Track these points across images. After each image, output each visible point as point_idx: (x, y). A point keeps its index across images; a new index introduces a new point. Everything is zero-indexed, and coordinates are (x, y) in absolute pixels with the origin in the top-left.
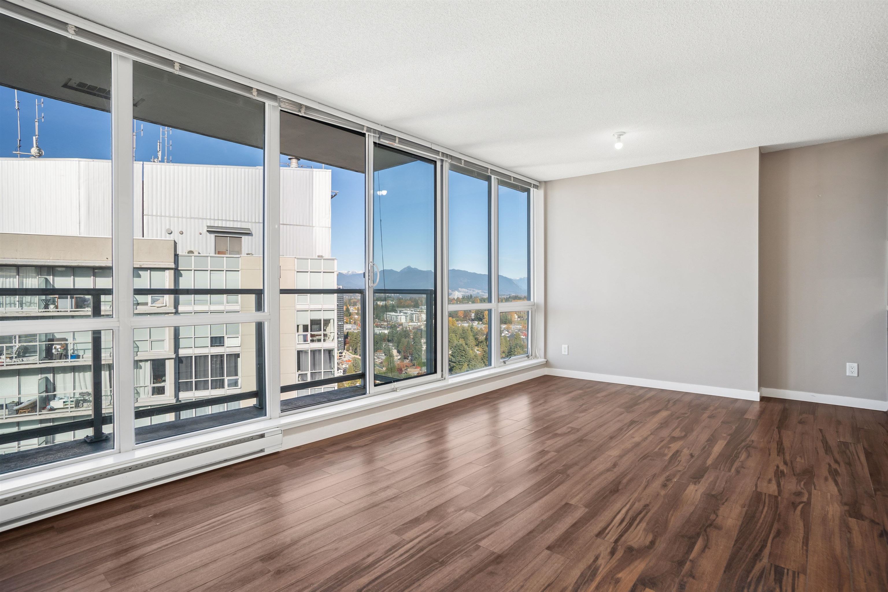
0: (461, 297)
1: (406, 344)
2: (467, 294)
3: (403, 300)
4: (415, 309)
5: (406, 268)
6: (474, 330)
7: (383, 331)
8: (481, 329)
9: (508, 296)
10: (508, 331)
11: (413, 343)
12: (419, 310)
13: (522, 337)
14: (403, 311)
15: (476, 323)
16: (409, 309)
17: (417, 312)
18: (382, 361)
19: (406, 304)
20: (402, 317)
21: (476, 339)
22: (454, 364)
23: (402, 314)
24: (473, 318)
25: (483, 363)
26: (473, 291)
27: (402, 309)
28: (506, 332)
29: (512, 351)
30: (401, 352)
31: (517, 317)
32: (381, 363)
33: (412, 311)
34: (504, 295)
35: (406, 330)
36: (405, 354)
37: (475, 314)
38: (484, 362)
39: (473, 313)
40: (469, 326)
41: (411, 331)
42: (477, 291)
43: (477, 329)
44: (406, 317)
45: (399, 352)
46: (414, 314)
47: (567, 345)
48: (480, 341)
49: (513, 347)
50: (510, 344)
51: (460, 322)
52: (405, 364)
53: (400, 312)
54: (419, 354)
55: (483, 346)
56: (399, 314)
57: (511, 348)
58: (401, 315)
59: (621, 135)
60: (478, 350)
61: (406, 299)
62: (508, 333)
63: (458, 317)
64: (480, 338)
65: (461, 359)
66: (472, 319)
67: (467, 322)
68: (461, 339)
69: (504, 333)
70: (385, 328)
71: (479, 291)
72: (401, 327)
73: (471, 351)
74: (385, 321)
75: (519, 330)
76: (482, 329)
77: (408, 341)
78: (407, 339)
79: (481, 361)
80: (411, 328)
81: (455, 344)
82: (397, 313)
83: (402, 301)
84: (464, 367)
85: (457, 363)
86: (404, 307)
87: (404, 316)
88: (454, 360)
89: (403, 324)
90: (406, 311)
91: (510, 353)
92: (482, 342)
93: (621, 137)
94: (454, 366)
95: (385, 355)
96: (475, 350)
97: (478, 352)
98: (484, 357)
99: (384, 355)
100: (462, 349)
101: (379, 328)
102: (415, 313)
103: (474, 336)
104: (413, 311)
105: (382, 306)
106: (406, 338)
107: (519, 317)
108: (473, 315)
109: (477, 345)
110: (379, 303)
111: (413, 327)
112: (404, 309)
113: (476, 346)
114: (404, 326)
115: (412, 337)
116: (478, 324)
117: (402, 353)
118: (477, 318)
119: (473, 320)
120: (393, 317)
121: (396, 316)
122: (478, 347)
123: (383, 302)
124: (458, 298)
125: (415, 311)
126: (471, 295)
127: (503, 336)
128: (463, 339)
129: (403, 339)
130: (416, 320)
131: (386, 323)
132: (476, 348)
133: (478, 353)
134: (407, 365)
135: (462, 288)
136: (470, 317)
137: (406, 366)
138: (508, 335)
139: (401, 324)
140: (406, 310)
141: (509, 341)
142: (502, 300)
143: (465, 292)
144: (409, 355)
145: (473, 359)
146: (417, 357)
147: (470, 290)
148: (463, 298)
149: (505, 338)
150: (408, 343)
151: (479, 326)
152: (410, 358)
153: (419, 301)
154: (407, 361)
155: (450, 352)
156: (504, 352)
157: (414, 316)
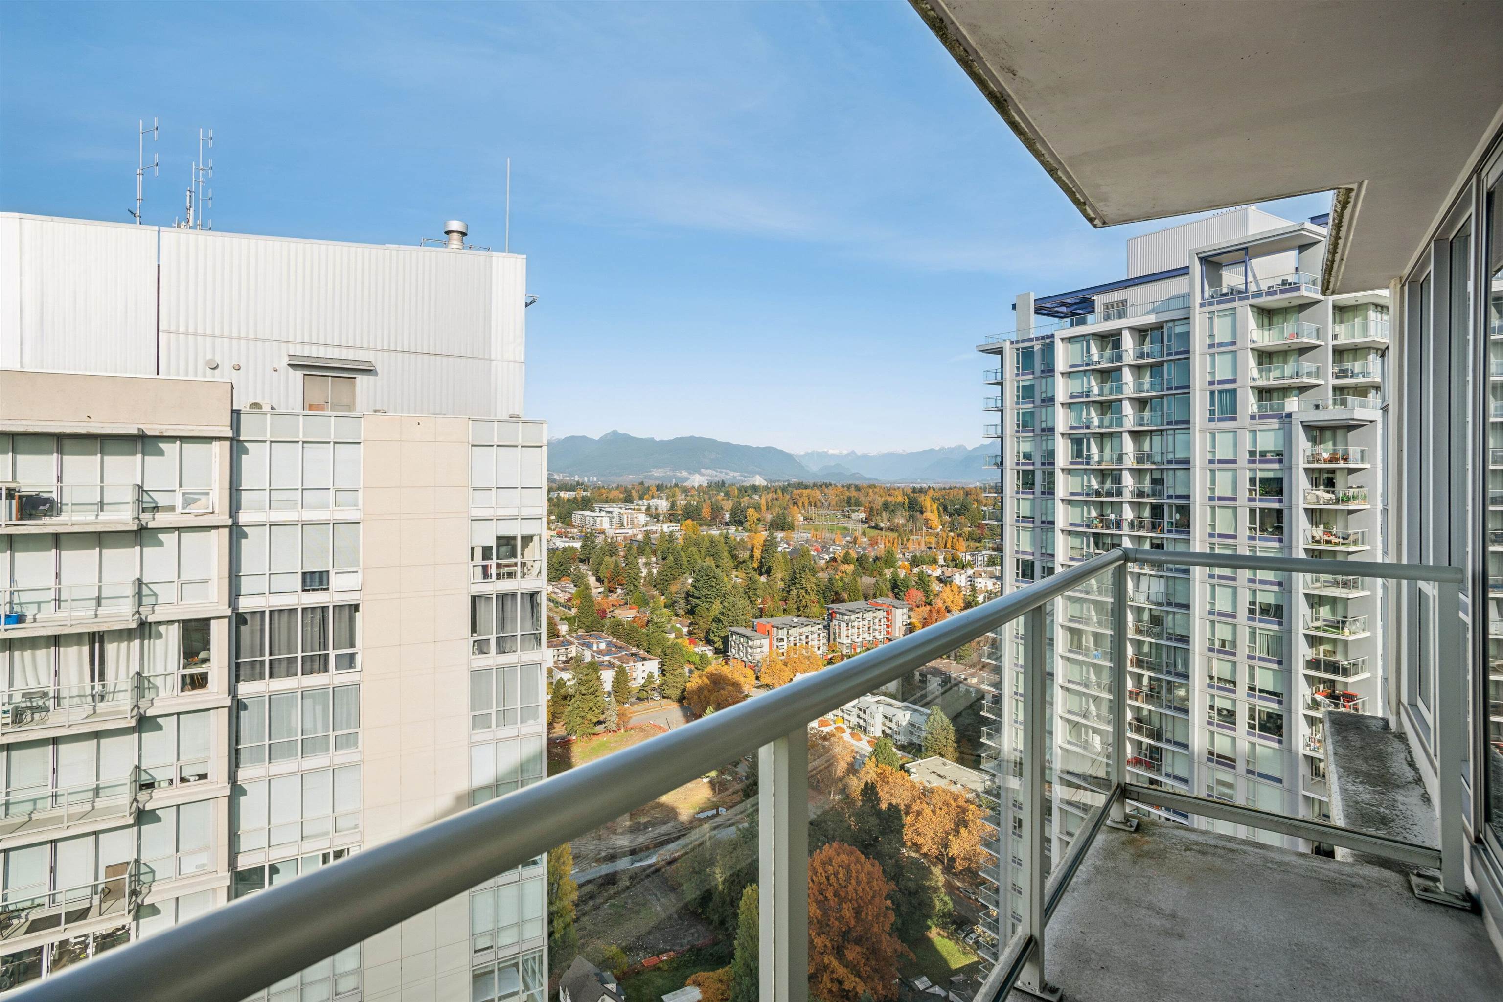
0: (705, 484)
1: (612, 566)
2: (716, 479)
3: (606, 489)
4: (626, 506)
5: (609, 433)
6: (730, 542)
7: (571, 544)
8: (742, 540)
9: (786, 483)
10: (788, 544)
11: (624, 565)
12: (633, 508)
13: (812, 553)
14: (605, 508)
15: (732, 530)
16: (615, 506)
17: (630, 511)
18: (569, 596)
19: (611, 496)
20: (604, 519)
21: (734, 557)
22: (698, 601)
23: (603, 513)
24: (727, 520)
26: (726, 474)
27: (604, 506)
28: (785, 545)
29: (796, 578)
30: (603, 580)
31: (802, 518)
32: (569, 600)
33: (621, 508)
34: (778, 481)
35: (611, 542)
36: (609, 585)
37: (731, 514)
38: (749, 598)
39: (727, 511)
40: (720, 535)
41: (620, 544)
42: (732, 474)
43: (735, 540)
44: (611, 518)
45: (599, 580)
46: (626, 514)
48: (741, 560)
49: (798, 571)
50: (793, 565)
51: (704, 527)
52: (610, 602)
53: (600, 510)
54: (636, 583)
55: (745, 570)
56: (598, 514)
57: (794, 573)
58: (602, 515)
60: (737, 577)
61: (610, 487)
62: (787, 546)
63: (701, 519)
64: (741, 556)
65: (709, 593)
66: (726, 522)
67: (718, 528)
68: (708, 558)
69: (781, 547)
70: (574, 538)
71: (736, 474)
72: (602, 537)
73: (726, 579)
74: (574, 527)
75: (807, 541)
76: (744, 540)
77: (616, 561)
78: (614, 558)
79: (744, 596)
80: (619, 538)
81: (698, 567)
82: (594, 511)
83: (603, 491)
84: (714, 606)
85: (703, 599)
86: (607, 502)
87: (608, 517)
88: (696, 593)
89: (606, 532)
90: (611, 510)
91: (793, 580)
92: (744, 562)
94: (697, 605)
95: (575, 586)
96: (734, 576)
98: (748, 589)
99: (572, 585)
100: (712, 575)
101: (564, 539)
102: (626, 511)
103: (730, 552)
104: (624, 509)
105: (568, 500)
106: (612, 556)
107: (806, 519)
108: (727, 515)
109: (736, 568)
110: (562, 494)
111: (624, 537)
112: (607, 506)
113: (733, 569)
114: (607, 535)
115: (622, 554)
116: (737, 530)
117: (606, 581)
118: (735, 521)
119: (727, 524)
120: (588, 518)
121: (593, 518)
122: (737, 571)
123: (569, 493)
124: (700, 486)
125: (626, 509)
126: (723, 481)
127: (779, 552)
128: (712, 558)
129: (607, 558)
130: (628, 525)
131: (576, 530)
132: (735, 573)
133: (737, 581)
134: (615, 603)
135: (707, 469)
136: (723, 518)
137: (613, 605)
138: (788, 551)
139: (603, 533)
140: (610, 507)
141: (791, 560)
142: (776, 490)
143: (711, 476)
144: (616, 586)
145: (731, 592)
146: (631, 589)
147: (721, 472)
148: (710, 486)
149: (784, 554)
150: (616, 564)
151: (738, 534)
152: (619, 591)
153: (633, 491)
154: (614, 596)
155: (690, 581)
156: (782, 580)
157: (625, 516)
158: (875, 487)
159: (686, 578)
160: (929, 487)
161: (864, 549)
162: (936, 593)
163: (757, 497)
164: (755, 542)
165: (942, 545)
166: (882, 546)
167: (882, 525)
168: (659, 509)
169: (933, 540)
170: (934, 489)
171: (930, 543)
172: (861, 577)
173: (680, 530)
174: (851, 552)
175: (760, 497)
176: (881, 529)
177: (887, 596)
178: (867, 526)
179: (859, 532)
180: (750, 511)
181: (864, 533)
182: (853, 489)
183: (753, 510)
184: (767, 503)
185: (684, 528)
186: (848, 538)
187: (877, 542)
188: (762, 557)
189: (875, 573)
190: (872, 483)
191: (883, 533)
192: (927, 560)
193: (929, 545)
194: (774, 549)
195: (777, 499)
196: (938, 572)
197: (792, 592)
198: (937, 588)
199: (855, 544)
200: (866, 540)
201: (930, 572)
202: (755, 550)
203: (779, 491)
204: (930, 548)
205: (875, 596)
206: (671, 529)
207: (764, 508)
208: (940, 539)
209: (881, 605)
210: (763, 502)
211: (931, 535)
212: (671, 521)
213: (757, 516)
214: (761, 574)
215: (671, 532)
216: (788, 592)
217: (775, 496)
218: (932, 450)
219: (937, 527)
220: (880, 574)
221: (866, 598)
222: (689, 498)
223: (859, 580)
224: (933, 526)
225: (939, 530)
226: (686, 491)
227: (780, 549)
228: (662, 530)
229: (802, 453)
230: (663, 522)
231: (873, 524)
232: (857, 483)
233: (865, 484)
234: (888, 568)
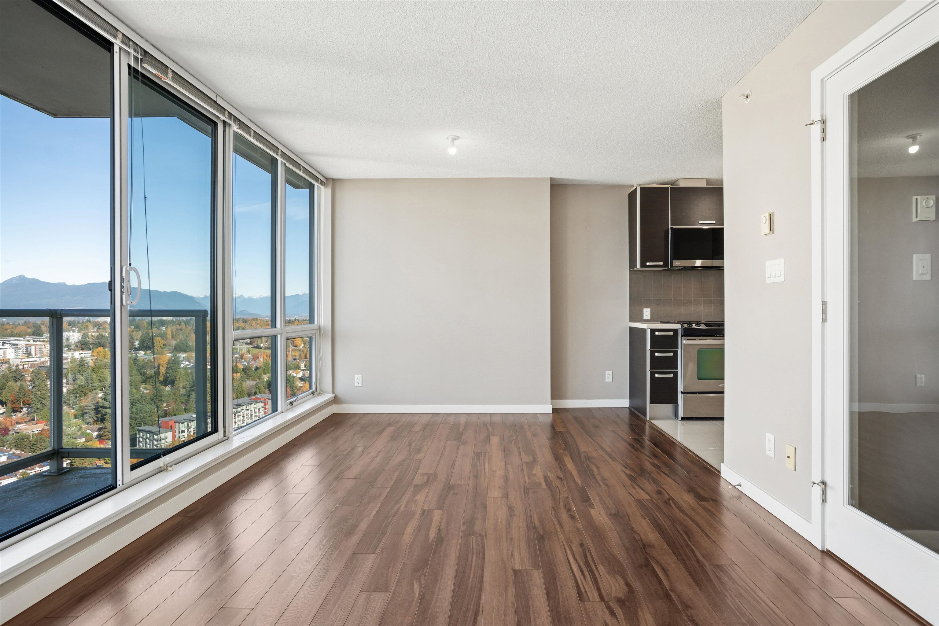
1: (17, 390)
3: (10, 325)
4: (35, 339)
5: (15, 278)
6: (139, 363)
10: (189, 361)
11: (31, 387)
12: (42, 340)
14: (9, 341)
15: (141, 354)
16: (22, 339)
17: (38, 343)
19: (16, 331)
20: (8, 351)
21: (143, 374)
23: (7, 346)
25: (153, 403)
27: (8, 339)
28: (187, 363)
30: (6, 403)
33: (28, 341)
35: (16, 369)
36: (14, 406)
37: (140, 342)
39: (137, 340)
41: (26, 371)
43: (143, 361)
44: (17, 350)
46: (34, 345)
47: (361, 376)
48: (149, 376)
50: (193, 376)
52: (14, 420)
53: (4, 343)
55: (152, 383)
58: (5, 347)
59: (455, 139)
60: (145, 388)
61: (17, 324)
62: (189, 363)
64: (149, 372)
66: (135, 348)
69: (183, 364)
72: (6, 366)
76: (151, 360)
77: (21, 385)
78: (19, 383)
79: (151, 402)
80: (26, 366)
83: (8, 327)
86: (11, 336)
87: (13, 348)
89: (11, 361)
90: (17, 342)
91: (193, 387)
92: (151, 377)
93: (455, 141)
96: (142, 388)
97: (145, 391)
98: (154, 397)
102: (35, 343)
103: (138, 370)
104: (32, 341)
106: (16, 381)
108: (137, 343)
109: (144, 382)
111: (32, 364)
112: (11, 339)
113: (142, 383)
114: (12, 363)
115: (29, 379)
116: (145, 354)
118: (144, 347)
122: (145, 384)
125: (34, 341)
127: (182, 368)
129: (11, 384)
130: (36, 354)
132: (143, 386)
133: (145, 392)
137: (16, 422)
138: (189, 366)
139: (7, 362)
140: (15, 340)
142: (180, 323)
144: (22, 406)
145: (138, 401)
146: (39, 407)
149: (185, 368)
150: (21, 388)
151: (146, 357)
152: (25, 410)
153: (42, 326)
154: (19, 415)
155: (101, 395)
156: (183, 388)
157: (33, 348)
158: (257, 320)
159: (97, 394)
160: (295, 319)
161: (248, 362)
162: (298, 387)
163: (164, 328)
164: (161, 361)
165: (303, 356)
166: (261, 360)
167: (262, 345)
168: (71, 340)
169: (297, 354)
170: (298, 320)
171: (295, 356)
172: (245, 381)
173: (92, 356)
174: (238, 364)
175: (166, 328)
176: (261, 348)
177: (264, 393)
178: (251, 346)
179: (245, 350)
180: (157, 339)
181: (249, 352)
182: (241, 321)
183: (159, 338)
184: (172, 332)
185: (95, 354)
186: (237, 355)
187: (258, 357)
188: (167, 373)
189: (256, 378)
190: (255, 317)
191: (263, 351)
192: (293, 367)
193: (294, 357)
194: (177, 366)
195: (180, 330)
196: (300, 375)
197: (191, 396)
198: (300, 385)
199: (242, 358)
200: (250, 356)
201: (295, 375)
202: (161, 367)
203: (183, 324)
204: (295, 359)
205: (255, 393)
206: (83, 355)
207: (169, 336)
208: (302, 353)
209: (260, 399)
210: (169, 331)
211: (296, 350)
212: (82, 349)
213: (163, 342)
214: (166, 385)
215: (82, 358)
216: (189, 396)
217: (179, 327)
218: (298, 295)
219: (300, 345)
220: (260, 378)
221: (249, 395)
222: (100, 330)
223: (244, 383)
224: (298, 344)
225: (301, 347)
226: (98, 325)
227: (182, 366)
228: (73, 357)
229: (202, 296)
230: (75, 350)
231: (255, 345)
232: (245, 317)
233: (250, 317)
234: (266, 374)
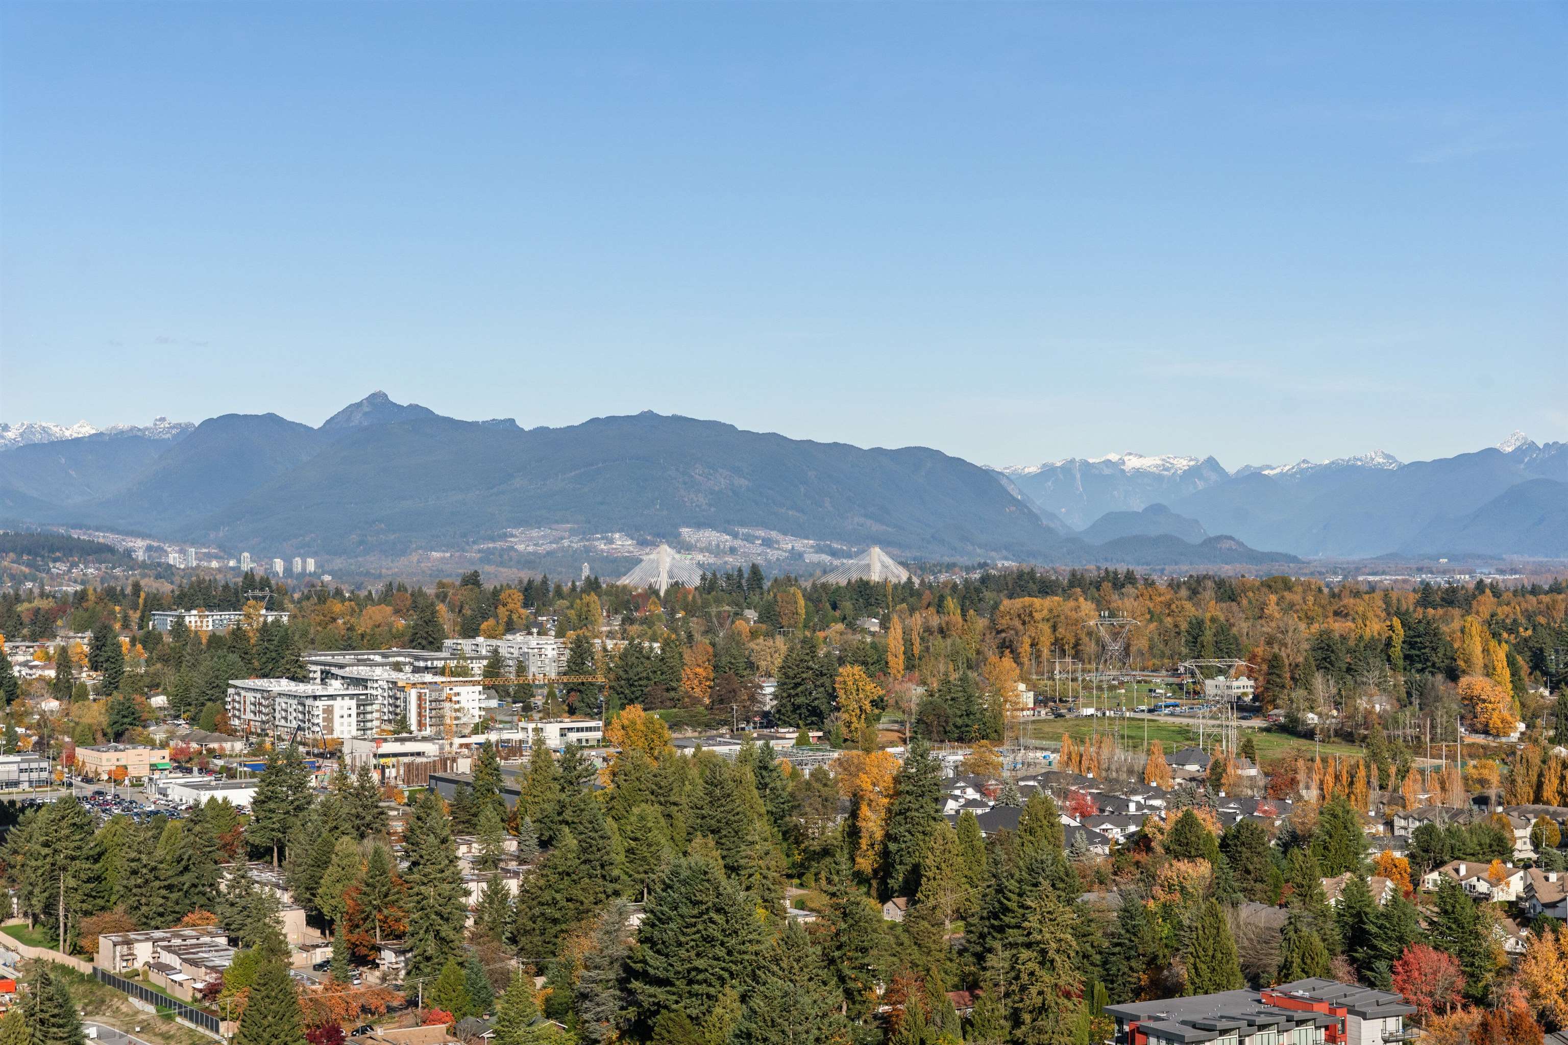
0: (694, 581)
1: (364, 871)
2: (732, 562)
3: (343, 600)
4: (417, 658)
5: (358, 405)
6: (779, 784)
7: (219, 795)
8: (819, 776)
9: (976, 576)
10: (978, 788)
11: (405, 865)
12: (440, 664)
13: (1065, 820)
14: (342, 666)
15: (785, 739)
16: (378, 658)
17: (428, 678)
18: (211, 978)
19: (363, 625)
20: (338, 704)
21: (791, 836)
22: (661, 993)
23: (335, 686)
24: (769, 705)
25: (833, 982)
26: (768, 543)
27: (339, 659)
28: (971, 793)
29: (1006, 910)
30: (332, 921)
31: (1029, 698)
32: (212, 992)
33: (397, 667)
34: (950, 567)
35: (362, 787)
36: (354, 938)
37: (781, 685)
38: (842, 979)
39: (769, 675)
40: (743, 758)
41: (391, 792)
42: (788, 543)
43: (794, 775)
44: (363, 703)
45: (317, 920)
46: (414, 685)
48: (816, 846)
49: (1012, 884)
50: (996, 863)
51: (689, 733)
52: (356, 996)
53: (326, 676)
54: (446, 931)
55: (829, 881)
56: (319, 690)
57: (1000, 890)
58: (331, 691)
60: (801, 905)
61: (363, 594)
62: (977, 796)
63: (675, 702)
64: (815, 831)
65: (700, 963)
66: (766, 715)
67: (737, 734)
68: (698, 840)
69: (956, 798)
70: (231, 773)
71: (800, 544)
72: (330, 767)
73: (760, 913)
74: (232, 733)
75: (1048, 778)
76: (826, 774)
77: (377, 852)
78: (369, 844)
79: (824, 974)
80: (391, 773)
81: (663, 871)
82: (304, 679)
84: (718, 1010)
85: (681, 984)
86: (348, 645)
87: (352, 696)
88: (657, 964)
89: (346, 749)
90: (362, 671)
91: (996, 917)
92: (826, 852)
94: (660, 1006)
95: (233, 942)
96: (788, 903)
97: (805, 919)
98: (839, 948)
99: (223, 941)
100: (711, 899)
101: (196, 778)
102: (417, 678)
103: (776, 818)
104: (408, 669)
105: (215, 640)
106: (362, 836)
107: (1041, 700)
108: (769, 689)
109: (798, 873)
110: (192, 619)
111: (408, 766)
112: (349, 658)
113: (789, 876)
114: (348, 760)
115: (398, 827)
116: (802, 742)
117: (341, 927)
118: (795, 708)
119: (769, 721)
120: (281, 702)
121: (301, 699)
122: (801, 885)
123: (217, 615)
124: (676, 587)
125: (416, 670)
126: (755, 569)
127: (950, 817)
128: (711, 841)
129: (346, 844)
130: (421, 725)
131: (239, 746)
132: (794, 892)
133: (800, 920)
134: (374, 1002)
135: (699, 525)
136: (753, 698)
137: (365, 1010)
138: (979, 811)
139: (334, 752)
140: (360, 662)
141: (990, 845)
142: (942, 598)
143: (717, 551)
144: (378, 941)
145: (777, 960)
146: (430, 951)
147: (748, 538)
148: (709, 586)
149: (963, 821)
150: (378, 864)
151: (805, 755)
152: (388, 957)
153: (441, 608)
154: (372, 977)
155: (635, 920)
156: (960, 915)
157: (413, 694)
158: (1287, 586)
159: (623, 914)
160: (1480, 586)
161: (1249, 805)
162: (1504, 960)
163: (873, 624)
164: (865, 782)
165: (1525, 790)
166: (1311, 795)
167: (1312, 718)
168: (533, 669)
169: (1495, 772)
170: (1496, 592)
171: (1483, 782)
172: (1235, 905)
173: (605, 742)
174: (1200, 815)
175: (885, 624)
176: (1309, 735)
177: (1329, 974)
178: (1257, 723)
179: (1231, 746)
180: (850, 673)
181: (1248, 751)
182: (1208, 594)
183: (857, 669)
184: (908, 643)
185: (617, 735)
186: (1193, 768)
187: (1294, 782)
188: (888, 837)
189: (1288, 893)
190: (1277, 569)
191: (1317, 748)
192: (1472, 844)
193: (1477, 791)
194: (930, 808)
195: (941, 631)
196: (1515, 887)
197: (991, 960)
198: (1510, 944)
199: (1217, 787)
200: (1253, 772)
201: (1482, 887)
202: (865, 811)
203: (951, 603)
204: (1482, 801)
205: (1285, 973)
206: (573, 737)
207: (897, 663)
208: (1520, 769)
209: (1307, 1004)
210: (895, 641)
211: (1486, 752)
212: (572, 711)
213: (872, 689)
214: (885, 896)
215: (570, 750)
216: (980, 958)
217: (935, 621)
218: (1490, 453)
219: (1508, 725)
220: (1307, 893)
221: (1255, 983)
222: (634, 629)
223: (1227, 914)
224: (1495, 721)
225: (1514, 736)
226: (626, 605)
227: (951, 806)
228: (540, 742)
229: (1033, 469)
230: (548, 715)
231: (1279, 715)
232: (1227, 570)
233: (1252, 573)
234: (1332, 872)
